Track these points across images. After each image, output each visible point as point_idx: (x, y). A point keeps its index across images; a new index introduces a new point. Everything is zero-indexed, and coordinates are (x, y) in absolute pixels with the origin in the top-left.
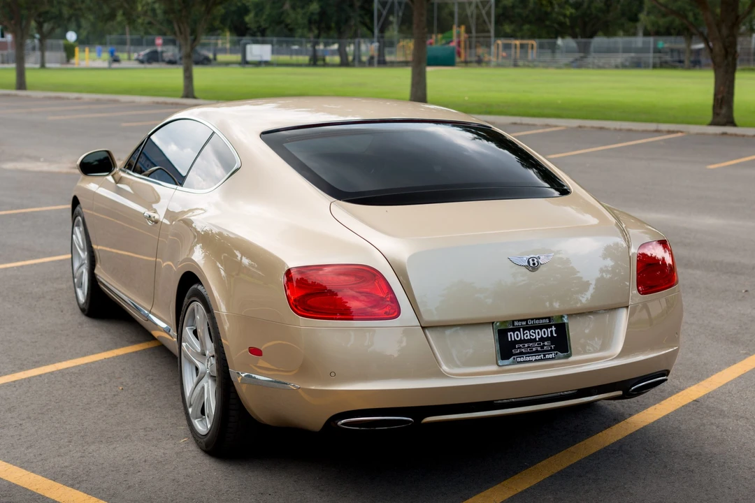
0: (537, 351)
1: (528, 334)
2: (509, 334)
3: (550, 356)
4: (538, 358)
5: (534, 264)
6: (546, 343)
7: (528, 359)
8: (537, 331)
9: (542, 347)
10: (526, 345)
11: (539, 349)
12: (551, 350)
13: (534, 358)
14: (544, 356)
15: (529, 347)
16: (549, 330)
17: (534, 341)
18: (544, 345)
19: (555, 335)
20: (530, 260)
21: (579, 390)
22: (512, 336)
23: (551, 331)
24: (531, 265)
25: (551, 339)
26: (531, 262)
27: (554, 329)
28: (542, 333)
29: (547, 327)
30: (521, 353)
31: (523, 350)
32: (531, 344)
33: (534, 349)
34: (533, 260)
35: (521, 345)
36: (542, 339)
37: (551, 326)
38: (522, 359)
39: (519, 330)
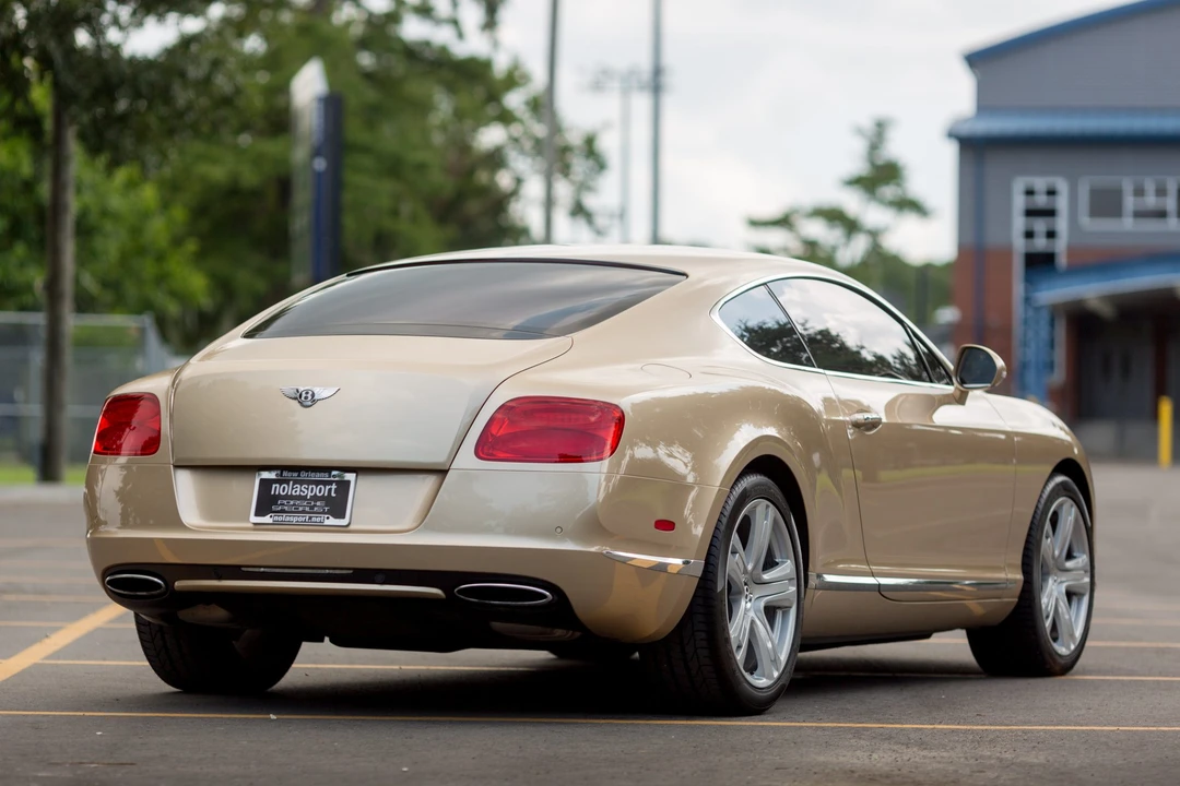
0: (303, 512)
1: (298, 490)
2: (274, 486)
3: (318, 519)
4: (301, 519)
5: (306, 398)
6: (318, 503)
7: (288, 519)
8: (310, 487)
9: (312, 508)
10: (292, 503)
11: (308, 509)
12: (324, 513)
13: (295, 519)
14: (310, 518)
15: (294, 505)
16: (328, 487)
17: (305, 498)
18: (315, 506)
19: (333, 495)
20: (304, 393)
21: (354, 569)
22: (277, 489)
23: (330, 490)
24: (303, 399)
25: (327, 499)
26: (304, 395)
27: (334, 487)
28: (316, 490)
29: (325, 483)
30: (283, 511)
31: (286, 508)
32: (298, 502)
33: (301, 509)
34: (307, 393)
35: (285, 502)
36: (315, 498)
37: (330, 483)
38: (280, 519)
39: (287, 482)
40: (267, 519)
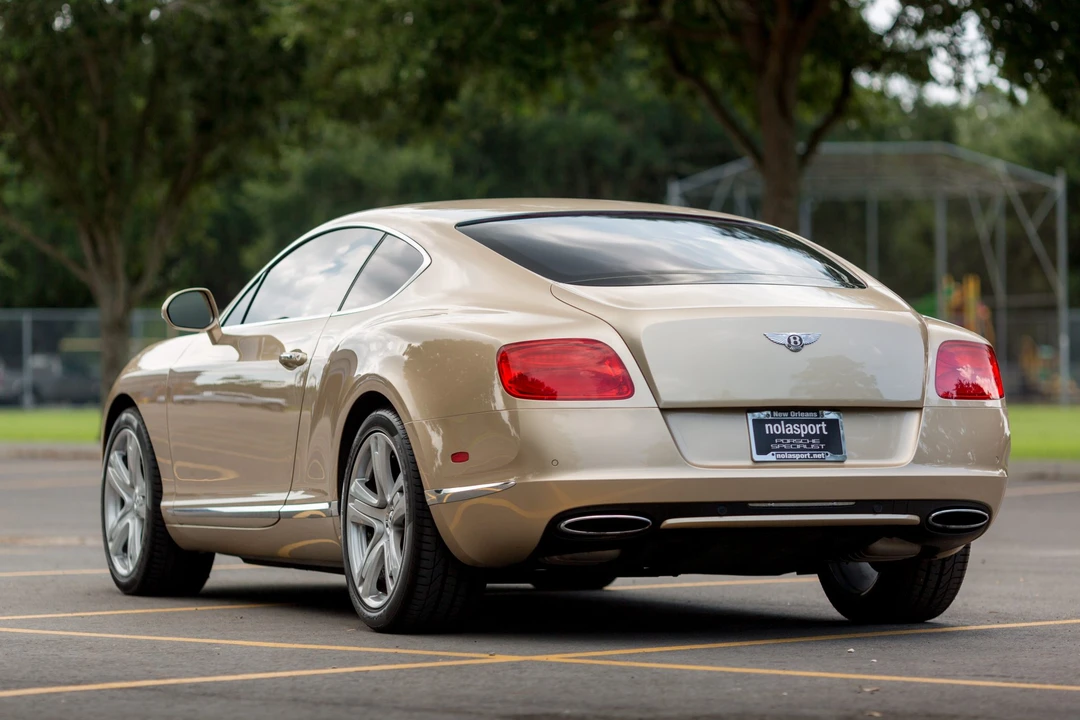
0: (802, 449)
1: (791, 428)
3: (819, 456)
4: (802, 456)
5: (796, 343)
6: (813, 441)
7: (790, 456)
8: (802, 426)
9: (809, 445)
10: (789, 441)
11: (805, 447)
12: (820, 449)
13: (797, 457)
14: (811, 455)
15: (791, 443)
16: (818, 426)
17: (798, 436)
18: (811, 443)
19: (825, 433)
20: (791, 338)
21: (856, 501)
22: (770, 429)
23: (821, 428)
24: (792, 343)
25: (820, 437)
26: (792, 341)
27: (824, 425)
28: (808, 429)
29: (816, 422)
30: (782, 449)
31: (785, 446)
32: (794, 441)
33: (799, 447)
34: (795, 338)
35: (782, 440)
36: (808, 436)
37: (820, 422)
38: (783, 456)
39: (779, 422)
40: (769, 457)
